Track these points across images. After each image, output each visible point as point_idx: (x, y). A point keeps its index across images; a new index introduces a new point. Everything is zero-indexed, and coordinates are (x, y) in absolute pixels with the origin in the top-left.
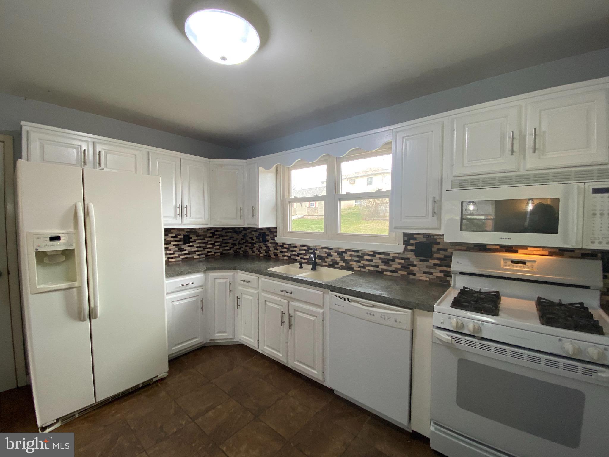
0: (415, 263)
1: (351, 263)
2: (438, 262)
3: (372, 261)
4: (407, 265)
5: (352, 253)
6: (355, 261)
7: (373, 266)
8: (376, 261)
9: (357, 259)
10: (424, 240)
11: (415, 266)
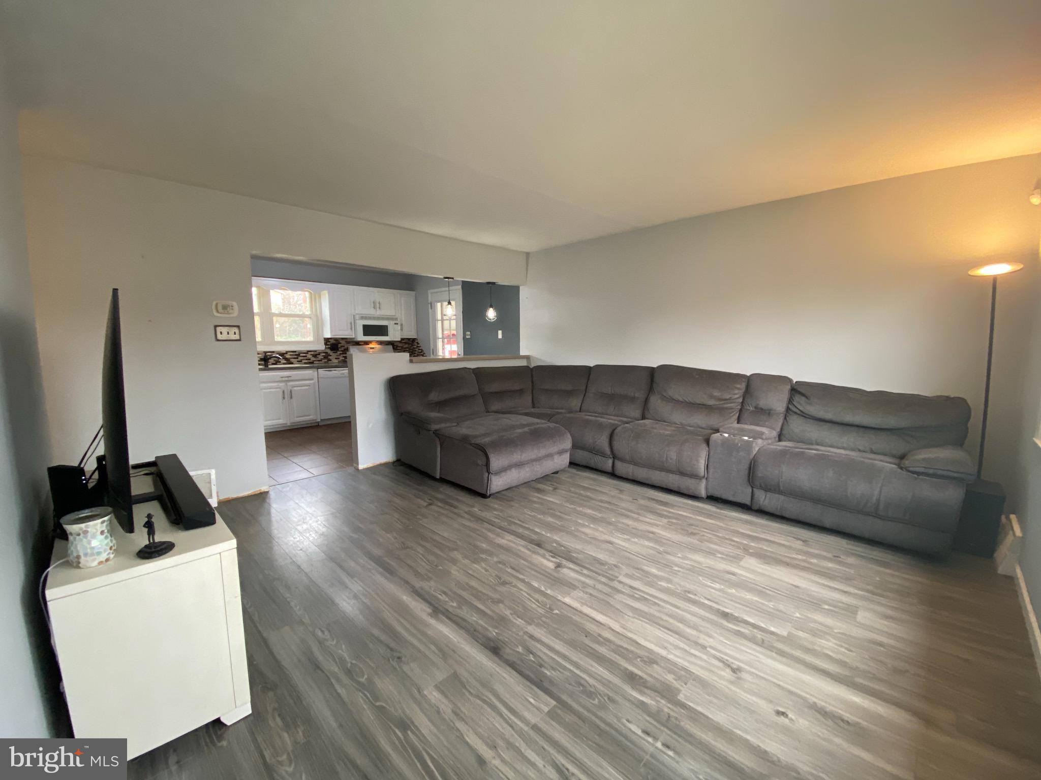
0: (331, 354)
1: (291, 360)
2: (341, 352)
3: (306, 356)
4: (327, 356)
5: (292, 353)
6: (294, 358)
7: (307, 359)
8: (309, 356)
9: (296, 357)
10: (334, 342)
11: (331, 356)
